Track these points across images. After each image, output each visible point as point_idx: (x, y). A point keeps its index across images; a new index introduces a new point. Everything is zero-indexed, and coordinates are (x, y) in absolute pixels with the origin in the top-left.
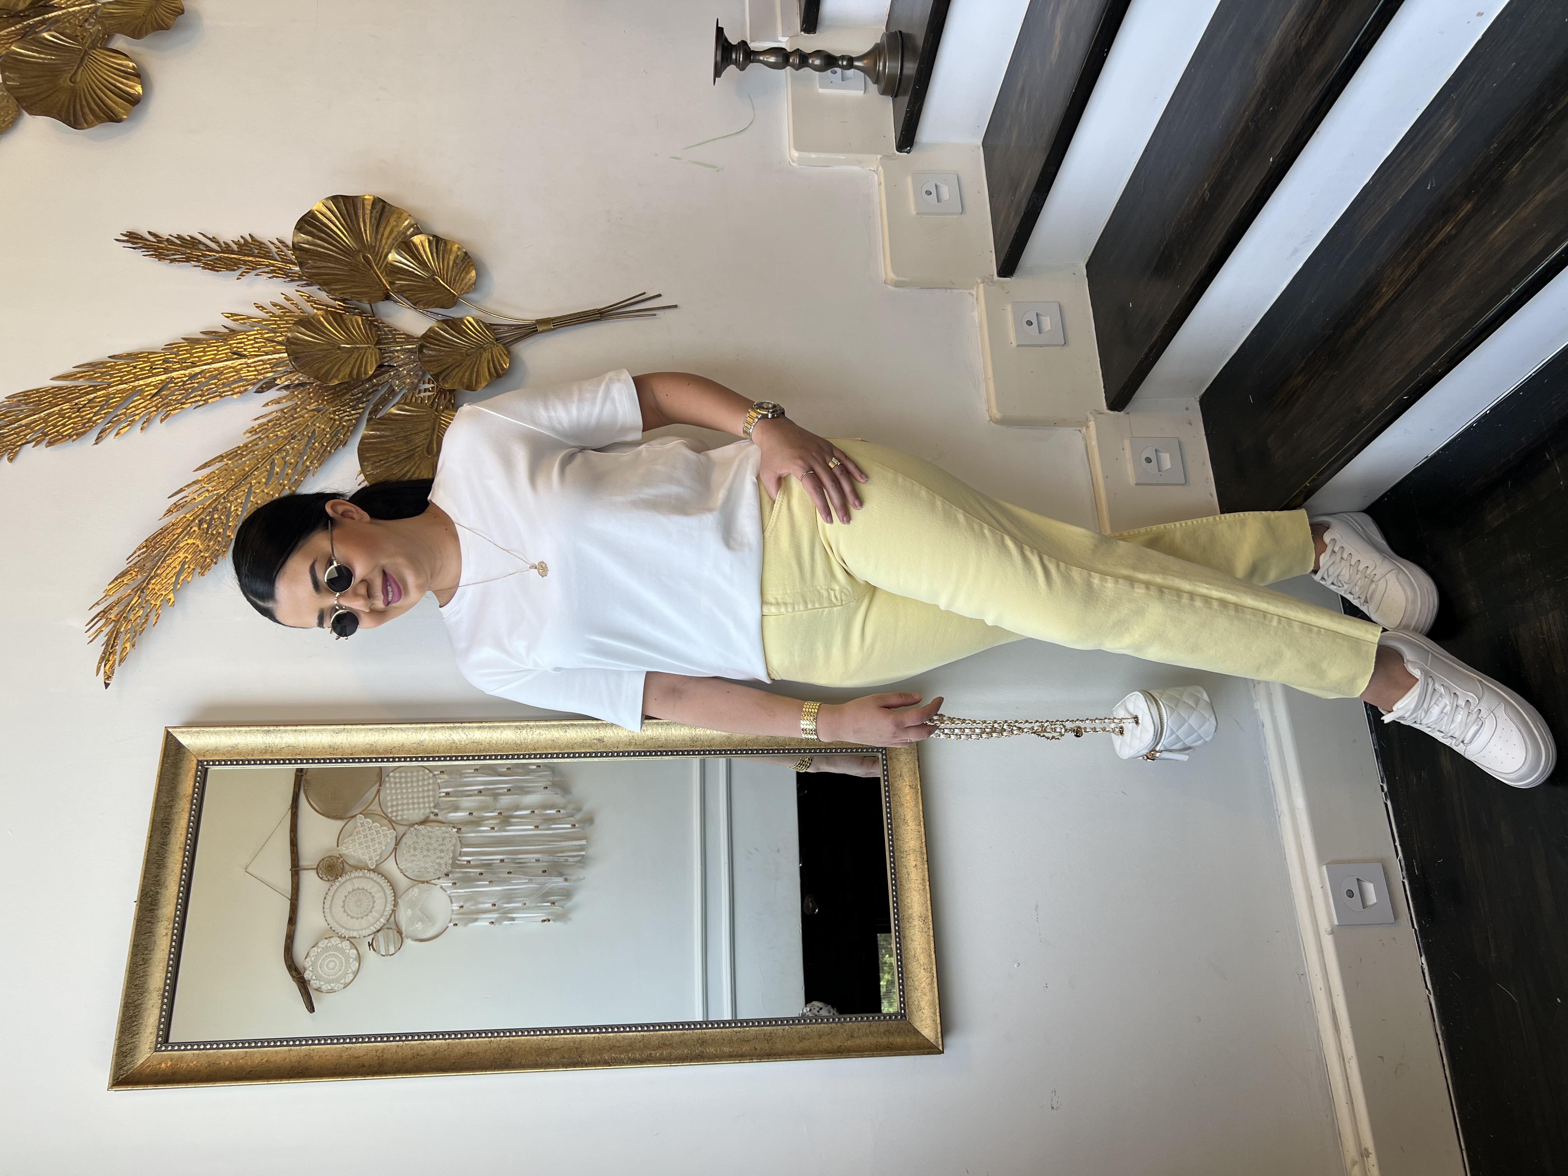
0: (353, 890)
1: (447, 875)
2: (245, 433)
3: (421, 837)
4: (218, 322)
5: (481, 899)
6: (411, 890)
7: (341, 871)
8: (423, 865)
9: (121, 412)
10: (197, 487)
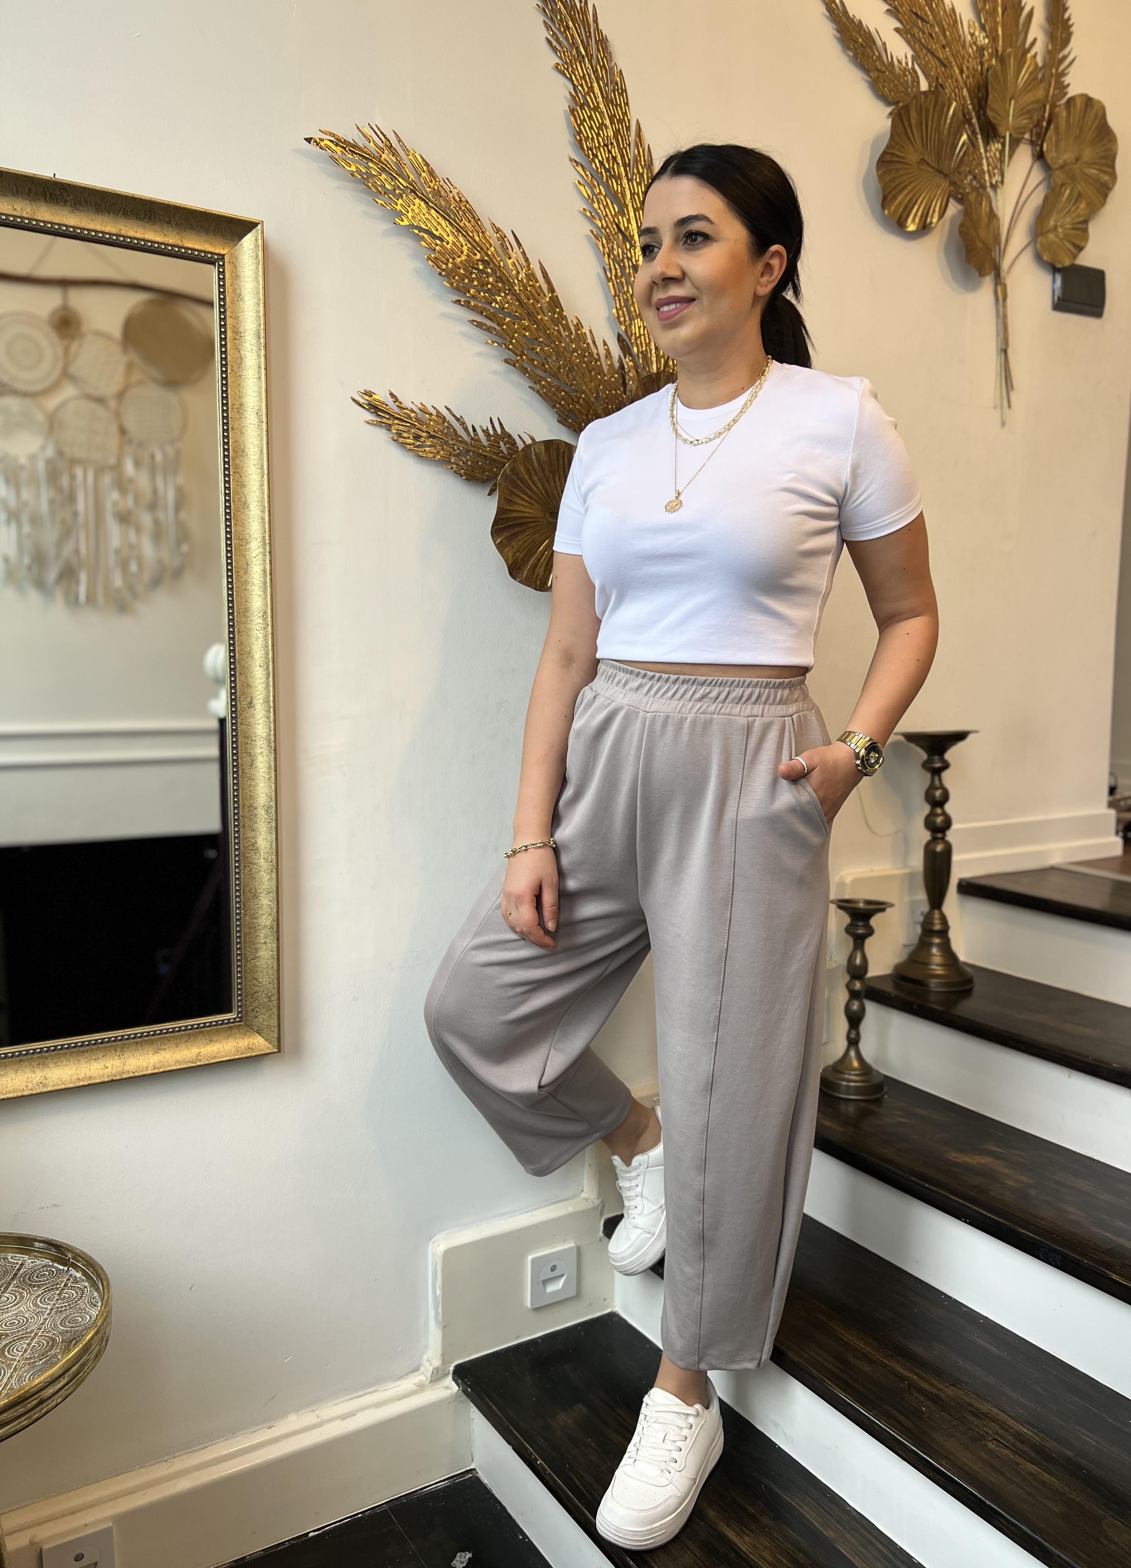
0: (41, 348)
1: (60, 453)
2: (576, 319)
3: (104, 426)
5: (32, 490)
6: (43, 412)
7: (63, 334)
8: (73, 427)
9: (603, 190)
10: (522, 261)
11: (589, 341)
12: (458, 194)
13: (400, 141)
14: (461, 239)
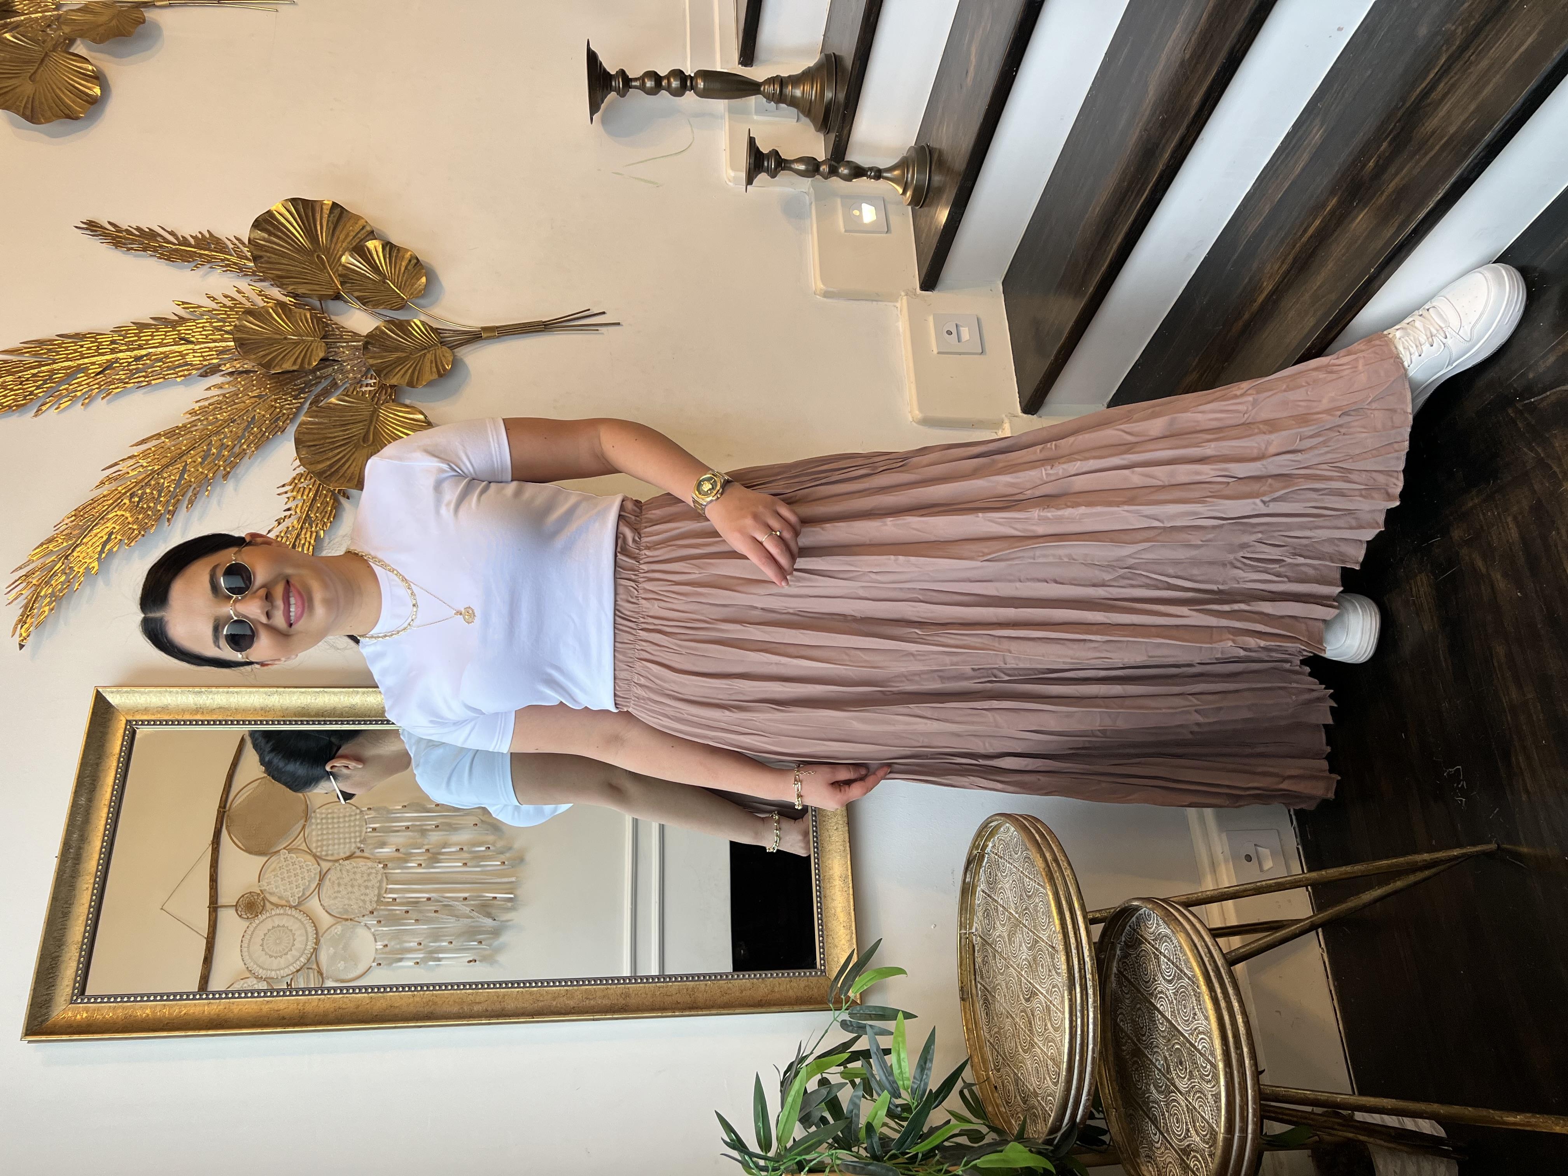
0: (273, 927)
1: (372, 913)
2: (185, 414)
3: (345, 873)
4: (169, 310)
5: (406, 938)
6: (334, 927)
7: (261, 908)
8: (346, 902)
9: (63, 387)
10: (132, 462)
11: (206, 403)
12: (68, 518)
13: (20, 568)
14: (110, 516)
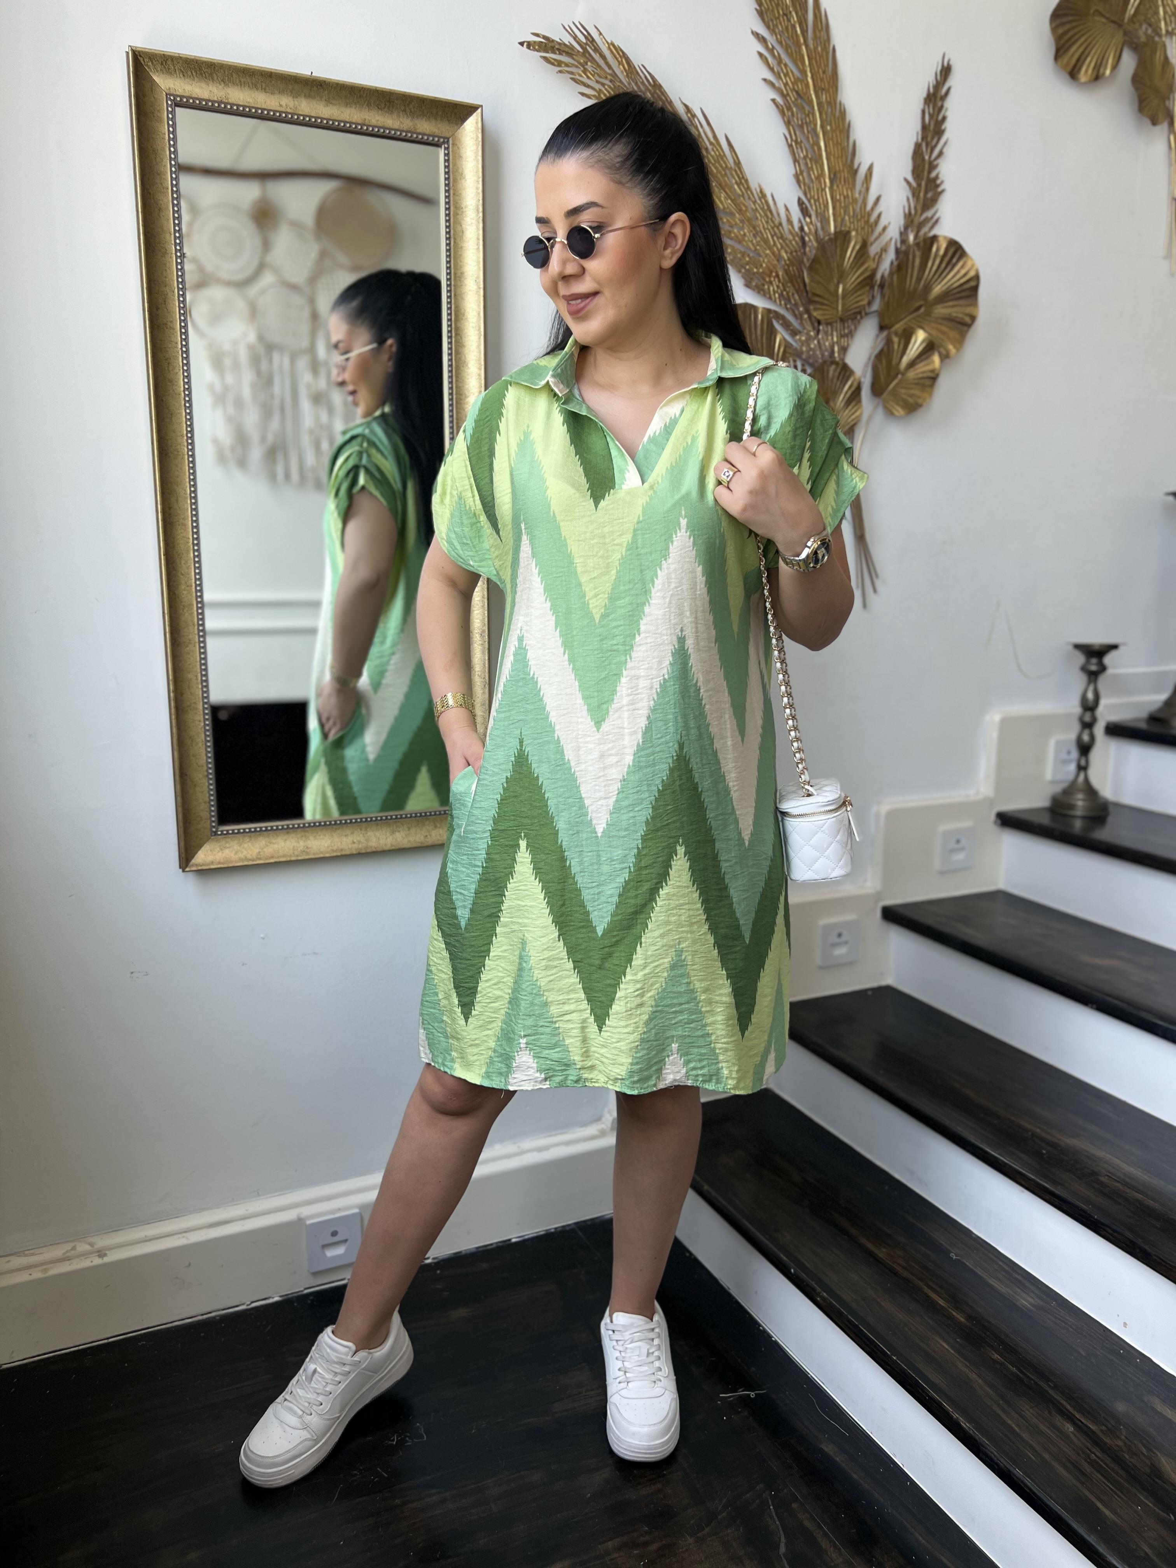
0: (241, 239)
1: (261, 339)
2: (760, 186)
3: (298, 311)
4: (865, 157)
5: (235, 375)
6: (244, 301)
7: (262, 224)
10: (710, 137)
11: (772, 207)
